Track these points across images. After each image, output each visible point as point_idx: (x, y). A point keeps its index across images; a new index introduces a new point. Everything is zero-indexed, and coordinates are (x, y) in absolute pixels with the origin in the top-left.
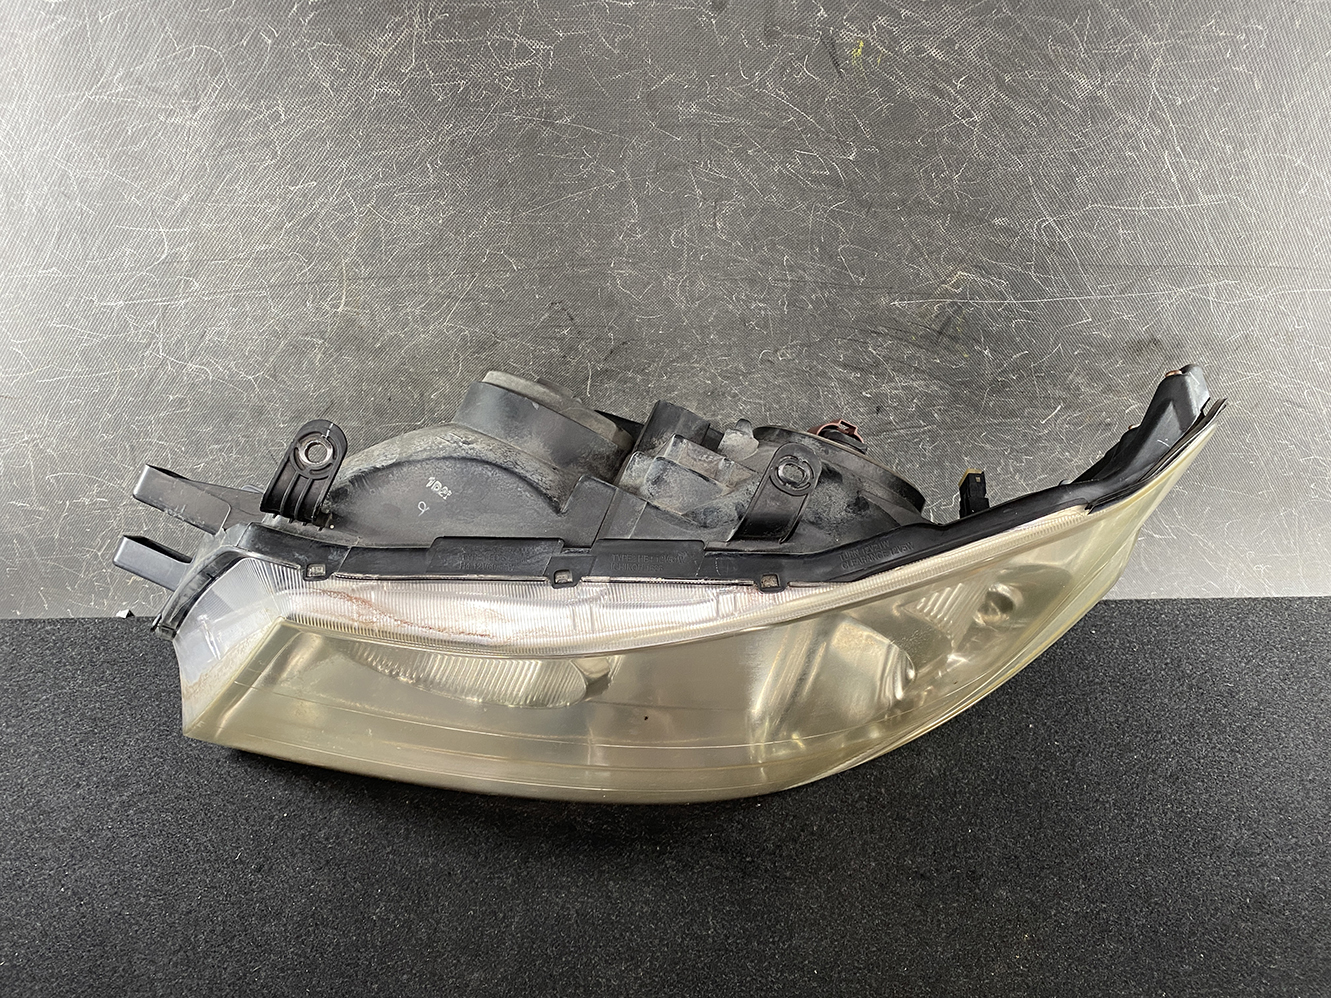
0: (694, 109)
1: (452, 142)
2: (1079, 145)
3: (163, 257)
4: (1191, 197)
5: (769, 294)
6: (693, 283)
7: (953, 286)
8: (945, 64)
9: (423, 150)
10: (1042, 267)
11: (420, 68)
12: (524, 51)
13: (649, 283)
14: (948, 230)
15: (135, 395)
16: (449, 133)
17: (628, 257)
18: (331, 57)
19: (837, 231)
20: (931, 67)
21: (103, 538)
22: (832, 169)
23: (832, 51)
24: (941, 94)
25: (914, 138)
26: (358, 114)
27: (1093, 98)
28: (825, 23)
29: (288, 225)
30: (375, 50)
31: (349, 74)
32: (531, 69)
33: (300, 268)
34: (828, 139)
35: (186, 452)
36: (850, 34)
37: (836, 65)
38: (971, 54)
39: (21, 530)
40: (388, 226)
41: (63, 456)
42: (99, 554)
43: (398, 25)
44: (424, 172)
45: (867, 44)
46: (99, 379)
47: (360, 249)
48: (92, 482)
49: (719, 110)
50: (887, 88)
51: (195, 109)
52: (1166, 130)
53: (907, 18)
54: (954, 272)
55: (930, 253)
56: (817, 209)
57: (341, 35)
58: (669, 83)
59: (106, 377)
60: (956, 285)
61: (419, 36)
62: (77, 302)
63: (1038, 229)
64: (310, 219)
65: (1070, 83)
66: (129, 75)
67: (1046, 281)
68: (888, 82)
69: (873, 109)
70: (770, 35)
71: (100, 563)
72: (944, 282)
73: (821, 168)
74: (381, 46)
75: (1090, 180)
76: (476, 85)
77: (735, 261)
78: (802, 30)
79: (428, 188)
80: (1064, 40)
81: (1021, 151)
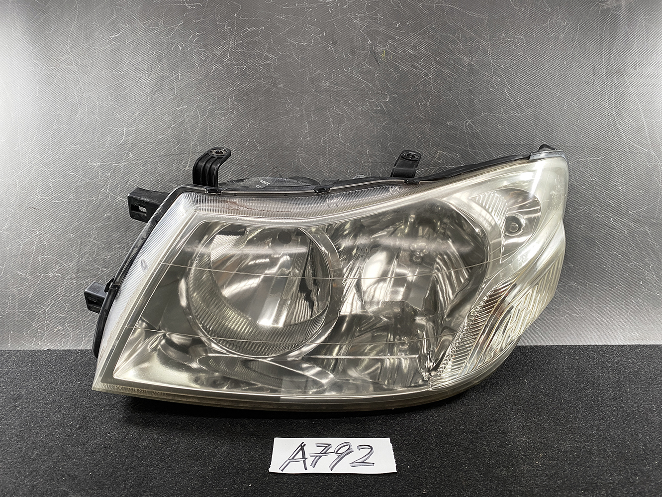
0: (328, 84)
1: (239, 90)
2: (471, 86)
3: (122, 141)
4: (522, 111)
5: (363, 169)
6: (331, 163)
7: (438, 159)
8: (415, 56)
9: (228, 92)
10: (472, 146)
11: (230, 60)
12: (267, 58)
13: (313, 162)
14: (430, 129)
15: (91, 213)
16: (238, 86)
17: (304, 148)
18: (201, 54)
19: (387, 135)
20: (410, 57)
21: (51, 300)
22: (381, 106)
23: (375, 56)
24: (415, 67)
25: (409, 88)
26: (206, 76)
27: (471, 65)
28: (371, 45)
29: (173, 126)
30: (216, 52)
31: (206, 60)
32: (269, 65)
33: (174, 147)
34: (378, 93)
35: (103, 248)
36: (380, 48)
37: (377, 61)
38: (423, 50)
39: (15, 291)
40: (211, 126)
41: (50, 245)
42: (47, 310)
43: (224, 43)
44: (227, 102)
45: (386, 51)
46: (78, 202)
47: (199, 137)
48: (57, 262)
49: (337, 84)
50: (396, 68)
51: (149, 76)
52: (502, 79)
53: (398, 39)
54: (437, 151)
55: (425, 143)
56: (377, 126)
57: (205, 46)
58: (319, 74)
59: (82, 201)
60: (439, 159)
61: (231, 48)
62: (82, 162)
63: (466, 126)
64: (182, 123)
65: (460, 59)
66: (130, 63)
67: (475, 153)
68: (396, 66)
69: (392, 77)
70: (353, 53)
71: (45, 317)
72: (434, 157)
73: (377, 106)
74: (218, 50)
75: (480, 101)
76: (249, 68)
77: (348, 153)
78: (363, 49)
79: (228, 109)
80: (453, 42)
81: (450, 89)
